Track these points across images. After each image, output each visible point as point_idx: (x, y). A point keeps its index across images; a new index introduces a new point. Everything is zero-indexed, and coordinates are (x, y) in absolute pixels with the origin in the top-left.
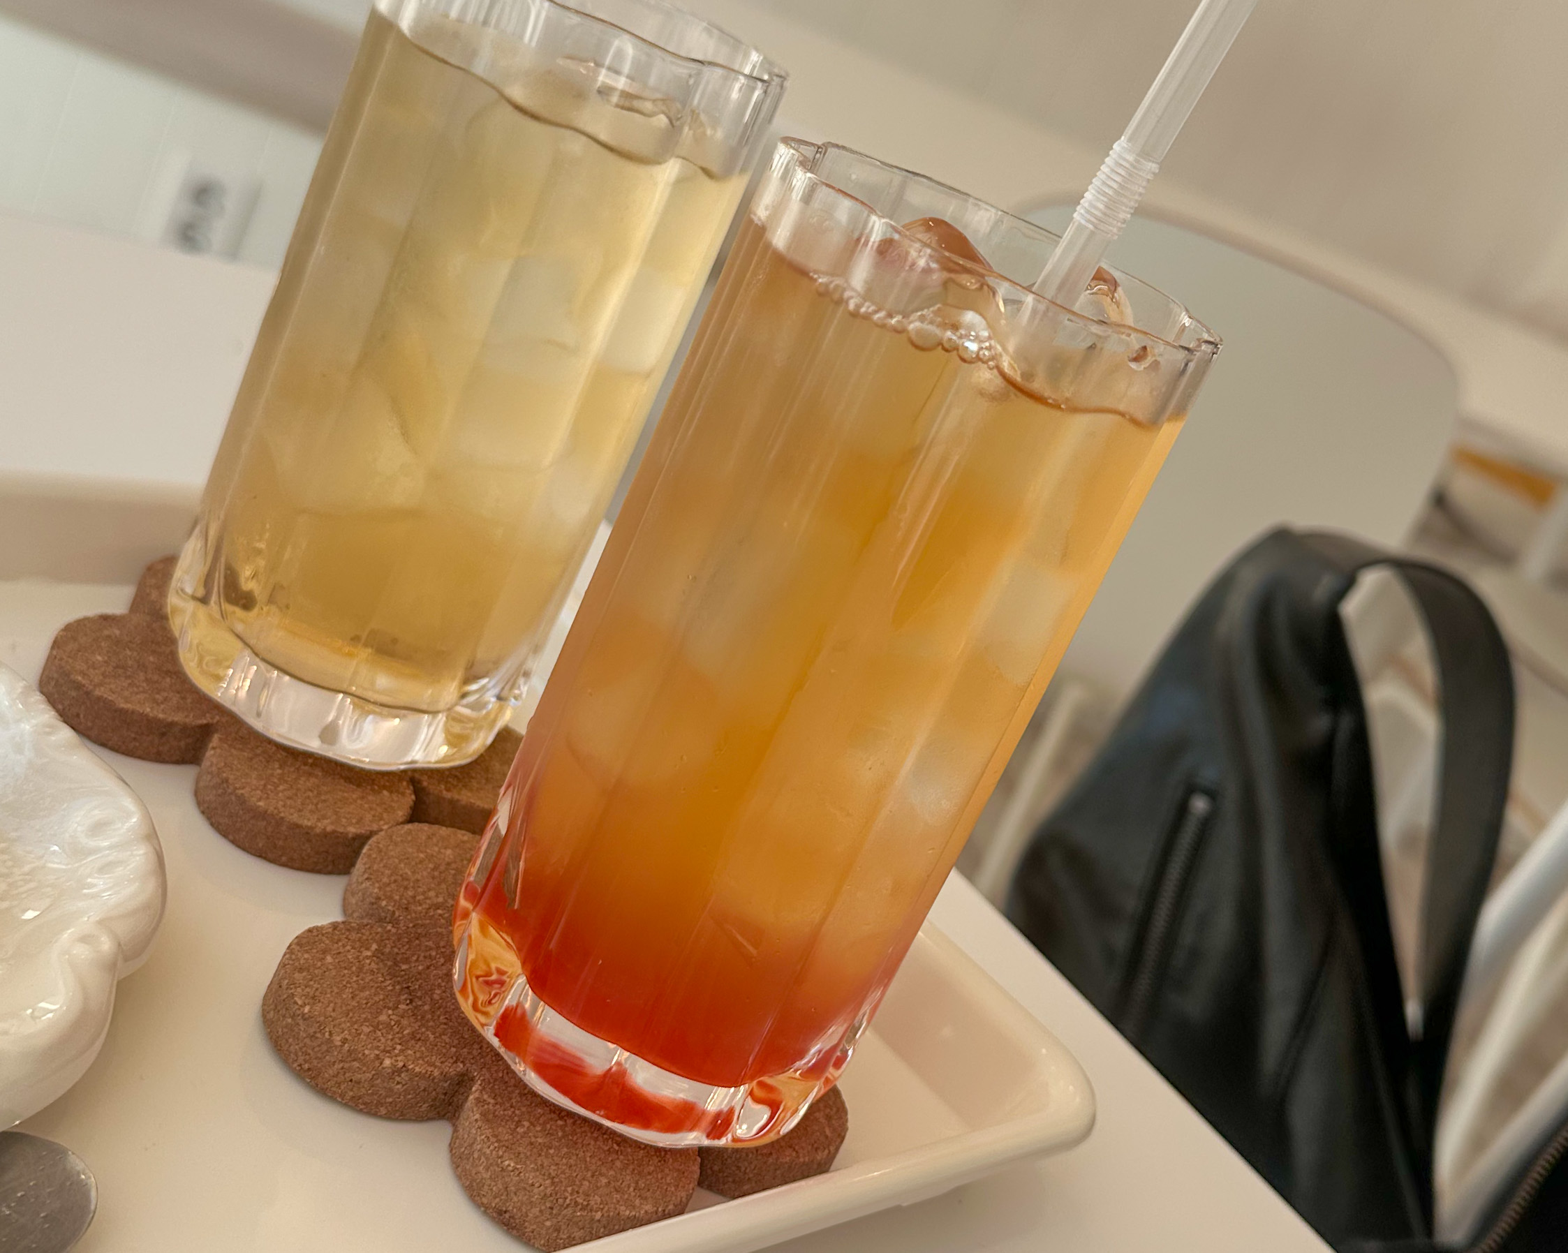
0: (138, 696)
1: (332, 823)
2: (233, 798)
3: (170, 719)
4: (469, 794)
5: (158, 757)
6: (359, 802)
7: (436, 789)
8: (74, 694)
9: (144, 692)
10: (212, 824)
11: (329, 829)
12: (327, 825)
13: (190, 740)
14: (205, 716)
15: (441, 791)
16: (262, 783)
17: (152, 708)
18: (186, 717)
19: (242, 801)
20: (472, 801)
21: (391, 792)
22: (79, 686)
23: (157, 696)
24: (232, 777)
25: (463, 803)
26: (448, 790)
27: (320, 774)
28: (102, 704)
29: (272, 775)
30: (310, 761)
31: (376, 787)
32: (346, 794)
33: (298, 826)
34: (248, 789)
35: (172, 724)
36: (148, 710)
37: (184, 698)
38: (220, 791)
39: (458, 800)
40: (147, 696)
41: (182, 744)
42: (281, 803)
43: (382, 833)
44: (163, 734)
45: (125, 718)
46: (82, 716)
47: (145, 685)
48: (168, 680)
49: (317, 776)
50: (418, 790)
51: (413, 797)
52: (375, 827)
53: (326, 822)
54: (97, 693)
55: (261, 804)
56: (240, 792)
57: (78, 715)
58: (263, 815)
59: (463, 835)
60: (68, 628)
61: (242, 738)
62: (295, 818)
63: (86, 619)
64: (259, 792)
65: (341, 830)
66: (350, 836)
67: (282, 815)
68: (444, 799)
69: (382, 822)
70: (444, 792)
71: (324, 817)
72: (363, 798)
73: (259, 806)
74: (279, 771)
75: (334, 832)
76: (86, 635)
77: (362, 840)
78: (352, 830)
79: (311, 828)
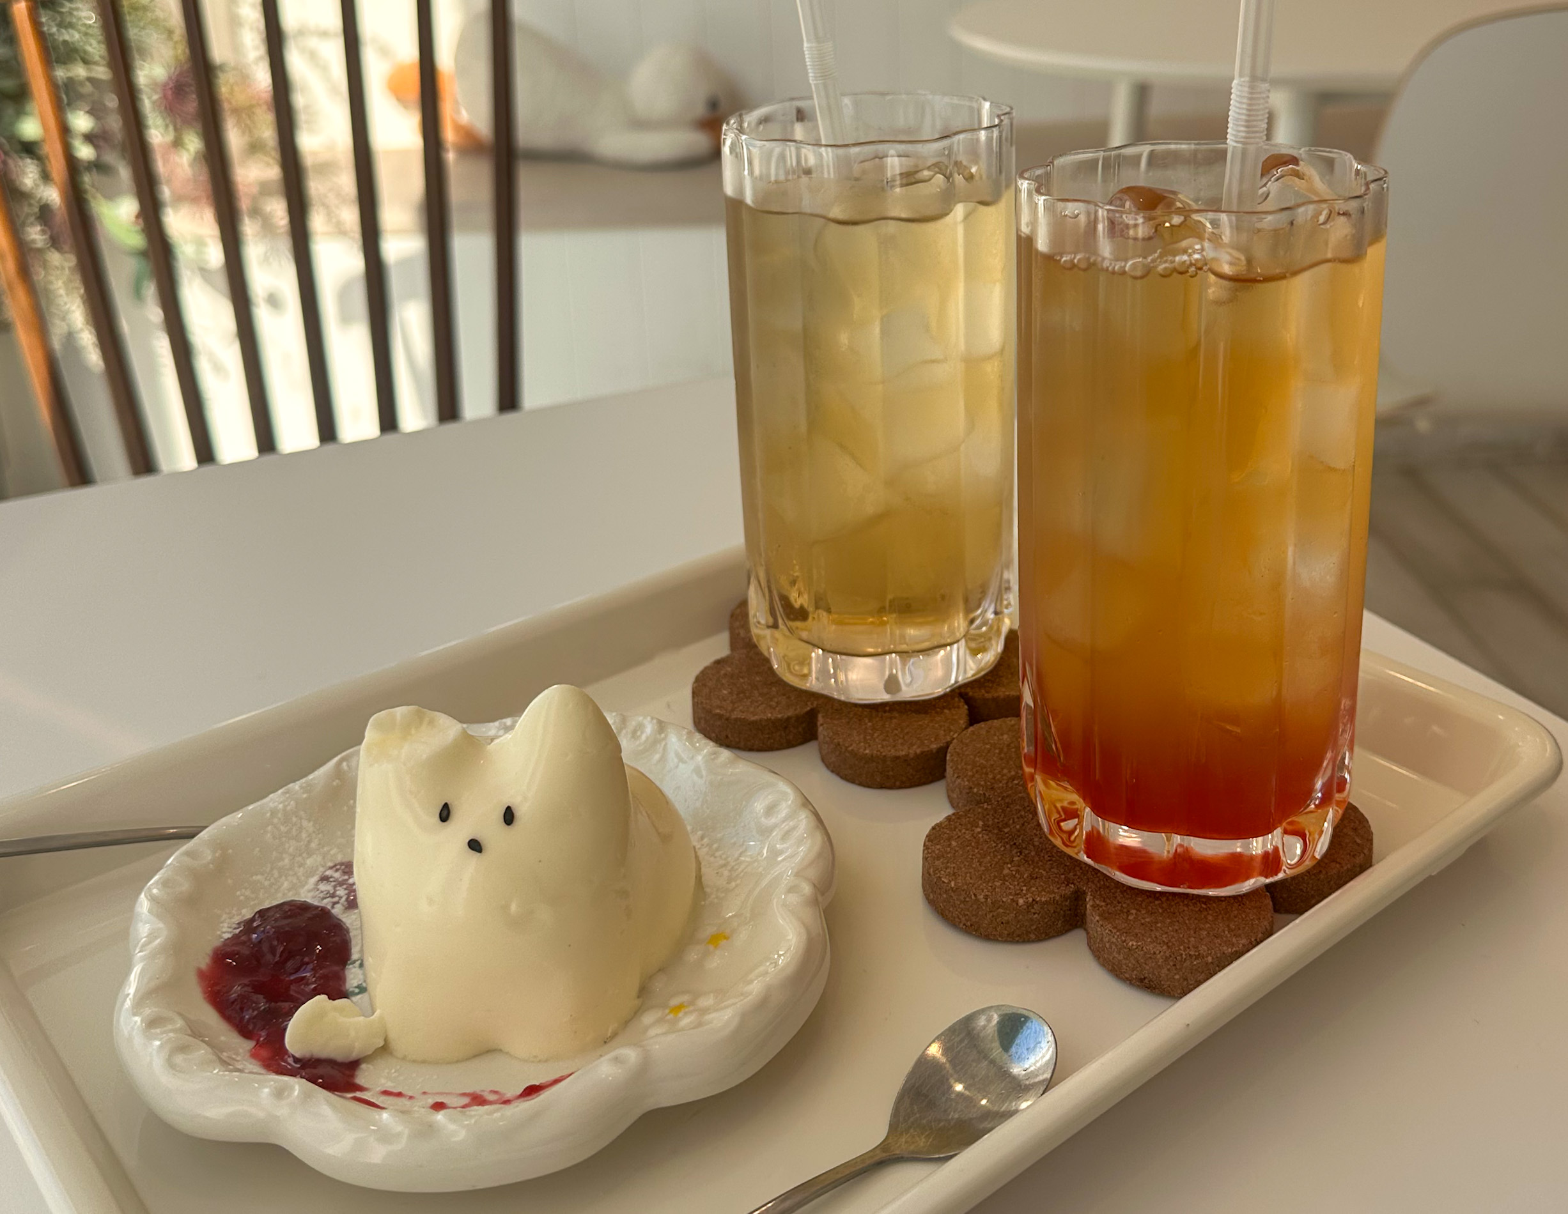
0: (760, 708)
1: (919, 747)
2: (847, 754)
3: (786, 716)
4: (1003, 690)
5: (789, 745)
6: (931, 724)
7: (978, 694)
8: (719, 723)
9: (762, 704)
10: (841, 777)
11: (918, 751)
12: (916, 750)
13: (804, 725)
14: (807, 705)
15: (983, 695)
16: (862, 736)
17: (771, 713)
18: (795, 710)
19: (854, 754)
20: (1007, 693)
21: (950, 709)
22: (720, 716)
23: (771, 703)
24: (841, 740)
25: (1002, 697)
26: (987, 692)
27: (897, 715)
28: (739, 723)
29: (866, 728)
30: (887, 708)
31: (938, 710)
32: (920, 723)
33: (897, 758)
34: (854, 745)
35: (789, 718)
36: (770, 715)
37: (789, 698)
38: (837, 753)
39: (998, 697)
40: (764, 705)
41: (800, 729)
42: (880, 746)
43: (955, 741)
44: (786, 728)
45: (758, 726)
46: (729, 736)
47: (760, 698)
48: (774, 689)
49: (895, 718)
50: (968, 700)
51: (966, 707)
52: (949, 739)
53: (915, 747)
54: (733, 717)
55: (867, 751)
56: (850, 749)
57: (727, 737)
58: (872, 759)
59: (1011, 721)
60: (697, 679)
61: (836, 710)
62: (893, 753)
63: (706, 668)
64: (862, 744)
65: (926, 749)
66: (934, 751)
67: (884, 754)
68: (988, 700)
69: (952, 733)
70: (986, 695)
71: (912, 745)
72: (932, 721)
73: (867, 754)
74: (870, 724)
75: (922, 753)
76: (711, 679)
77: (943, 750)
78: (934, 746)
79: (907, 755)
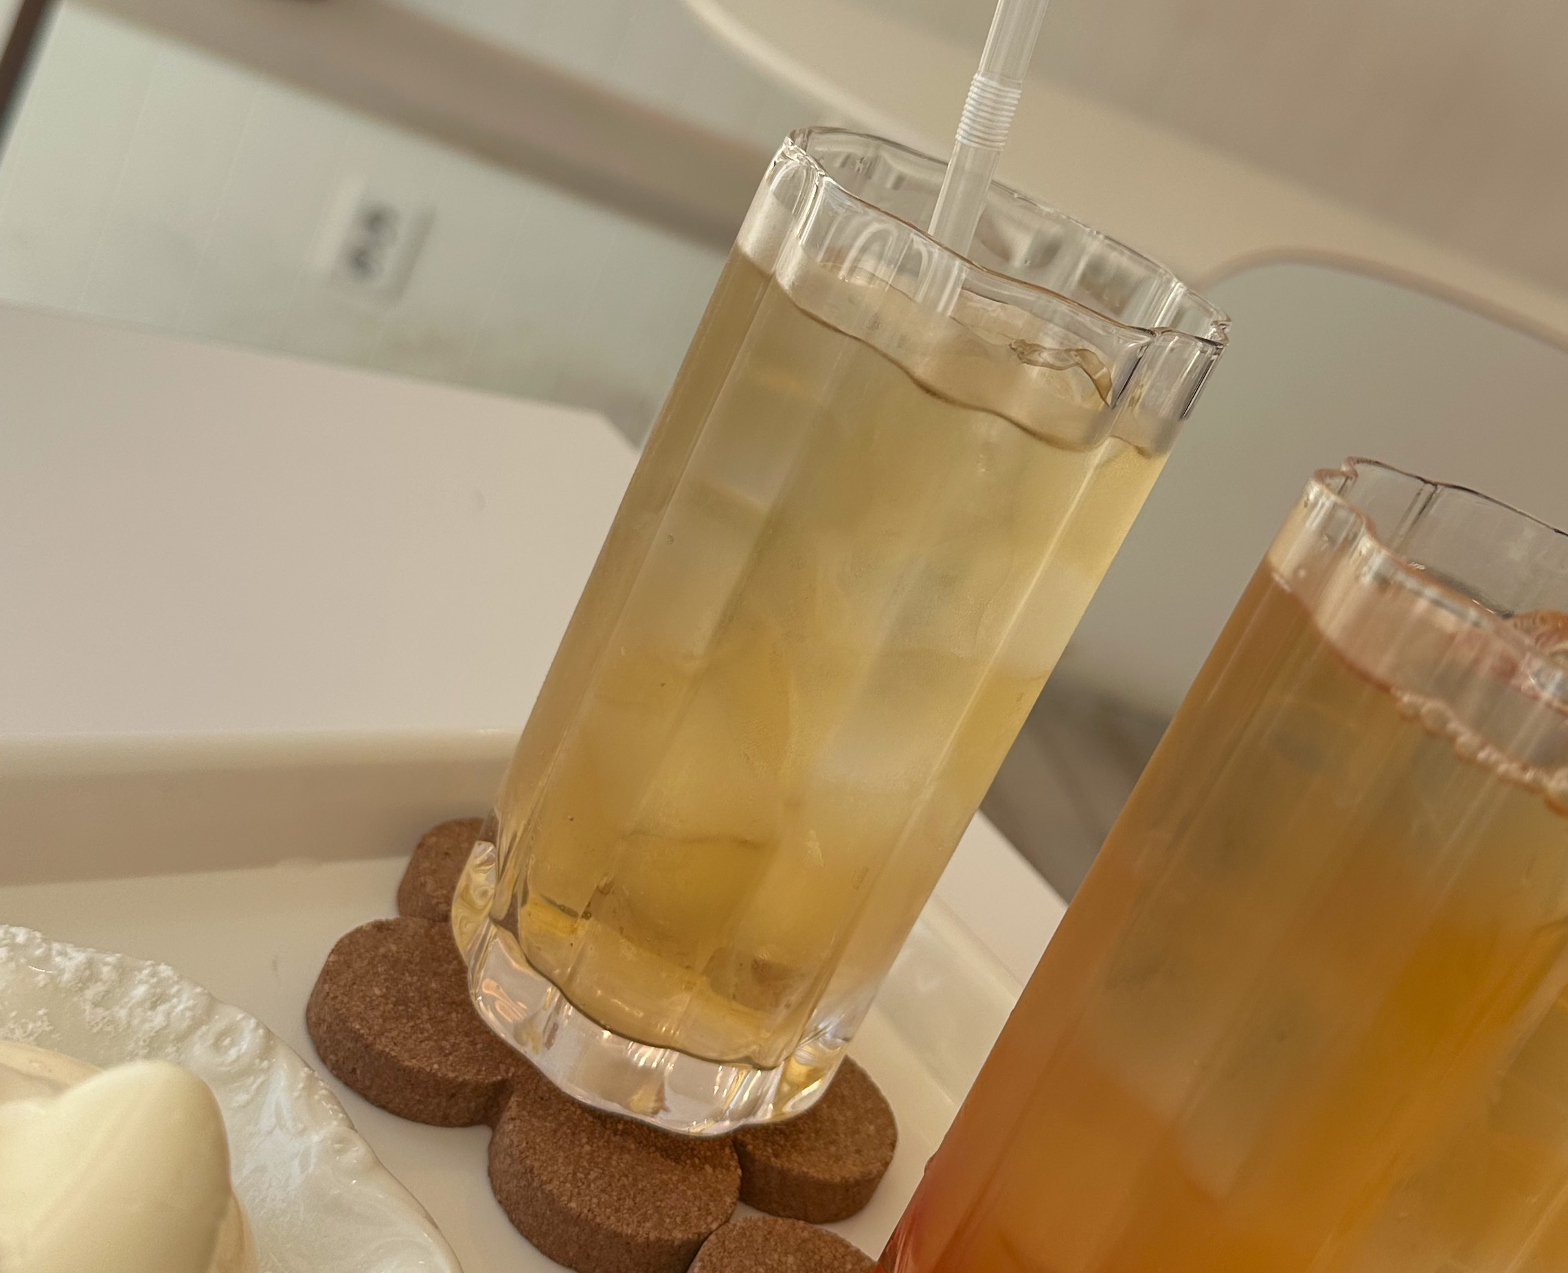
0: (423, 1045)
1: (654, 1227)
2: (539, 1194)
3: (460, 1079)
4: (800, 1159)
6: (682, 1187)
7: (762, 1153)
8: (350, 1045)
9: (428, 1039)
11: (653, 1236)
12: (648, 1231)
13: (482, 1099)
14: (497, 1068)
15: (769, 1158)
16: (571, 1168)
17: (440, 1063)
18: (479, 1071)
19: (551, 1200)
20: (805, 1170)
21: (714, 1167)
22: (358, 1037)
23: (444, 1043)
24: (537, 1164)
25: (795, 1173)
26: (776, 1156)
27: (633, 1146)
28: (383, 1060)
29: (580, 1156)
30: (620, 1127)
31: (697, 1161)
32: (664, 1177)
33: (618, 1235)
34: (556, 1182)
35: (464, 1084)
36: (436, 1066)
37: (473, 1043)
38: (523, 1183)
39: (789, 1170)
40: (432, 1043)
41: (473, 1105)
42: (595, 1200)
43: (712, 1237)
44: (453, 1095)
45: (411, 1078)
46: (358, 1072)
47: (428, 1026)
48: (454, 1015)
49: (629, 1151)
50: (745, 1160)
51: (739, 1171)
52: (703, 1229)
53: (648, 1225)
54: (379, 1047)
55: (573, 1205)
56: (548, 1187)
57: (354, 1070)
58: (577, 1220)
59: (803, 1229)
60: (338, 949)
61: (542, 1099)
62: (612, 1223)
63: (359, 931)
64: (568, 1185)
65: (666, 1237)
66: (676, 1243)
67: (598, 1220)
68: (772, 1168)
69: (710, 1219)
70: (773, 1159)
71: (645, 1218)
72: (684, 1180)
73: (571, 1209)
74: (587, 1148)
75: (659, 1240)
76: (359, 956)
77: (692, 1249)
78: (678, 1235)
79: (633, 1237)
